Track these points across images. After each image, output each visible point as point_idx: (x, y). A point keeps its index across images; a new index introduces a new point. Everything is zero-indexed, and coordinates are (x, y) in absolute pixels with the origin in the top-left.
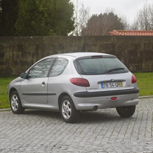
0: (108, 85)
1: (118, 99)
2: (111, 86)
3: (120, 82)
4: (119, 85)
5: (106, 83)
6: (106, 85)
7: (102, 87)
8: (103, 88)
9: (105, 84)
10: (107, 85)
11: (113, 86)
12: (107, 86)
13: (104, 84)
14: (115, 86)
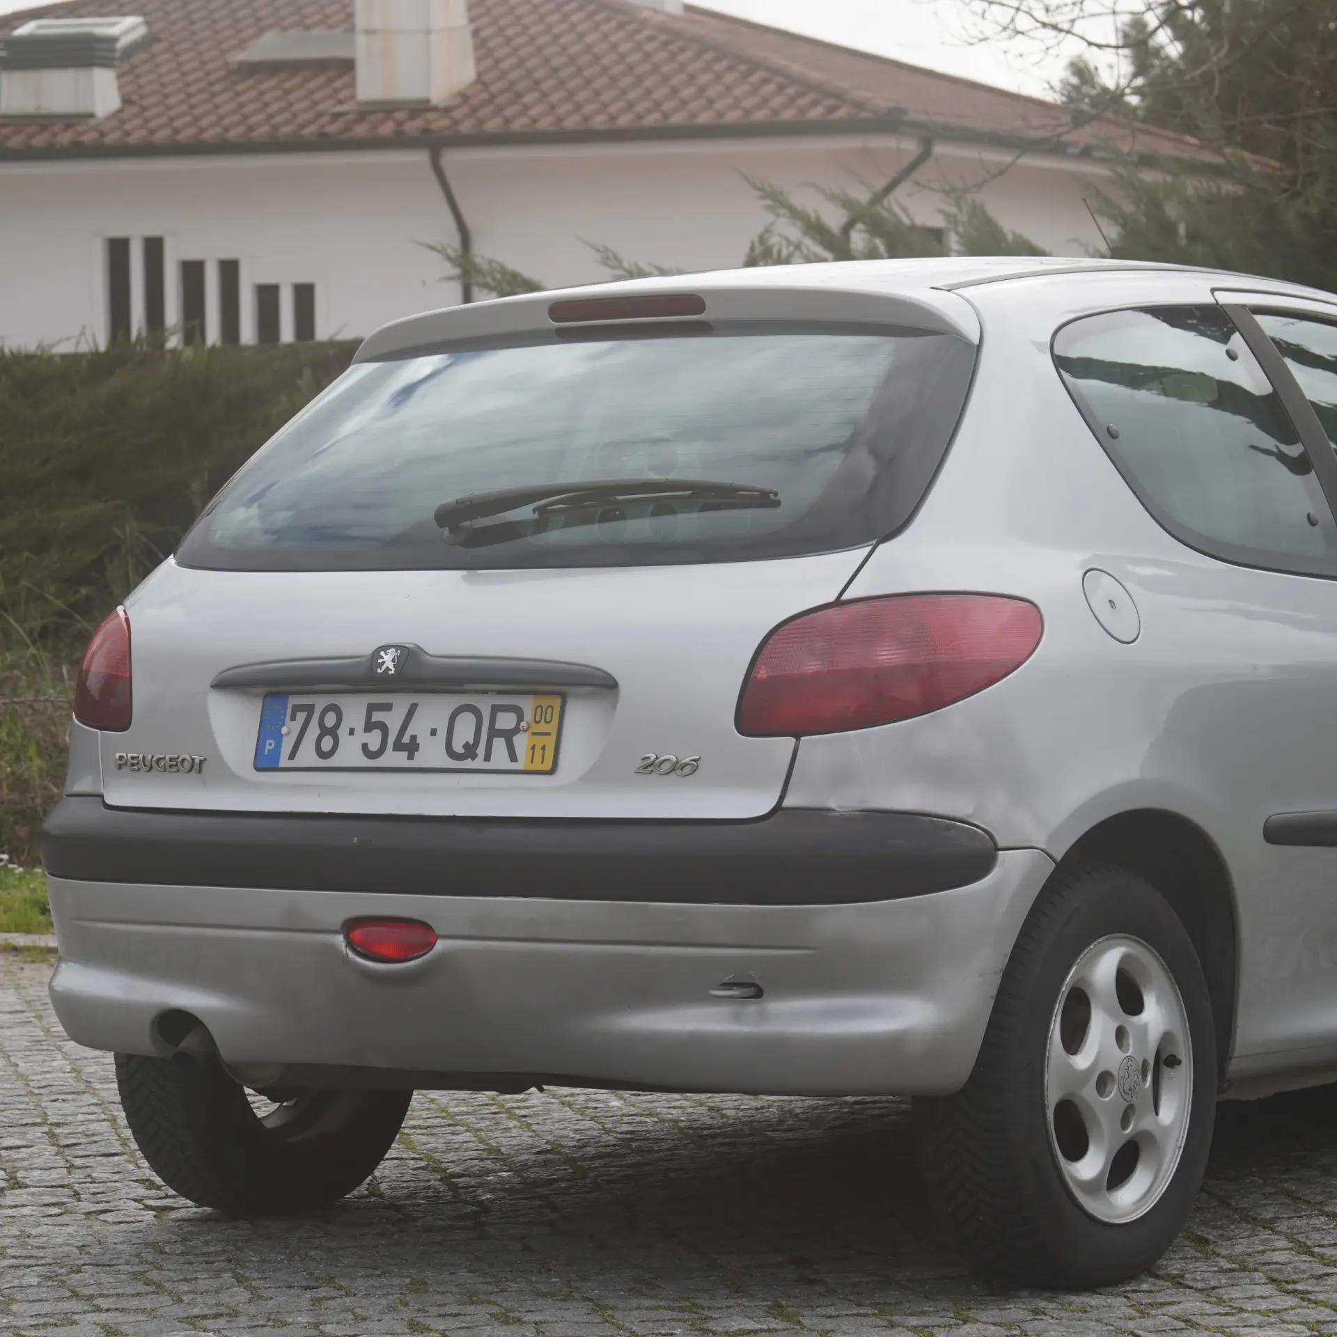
0: (343, 732)
1: (444, 958)
2: (374, 746)
3: (528, 705)
4: (499, 744)
5: (320, 702)
6: (313, 731)
7: (270, 745)
8: (265, 763)
9: (310, 709)
10: (333, 732)
11: (398, 746)
12: (327, 743)
13: (296, 709)
14: (432, 752)
